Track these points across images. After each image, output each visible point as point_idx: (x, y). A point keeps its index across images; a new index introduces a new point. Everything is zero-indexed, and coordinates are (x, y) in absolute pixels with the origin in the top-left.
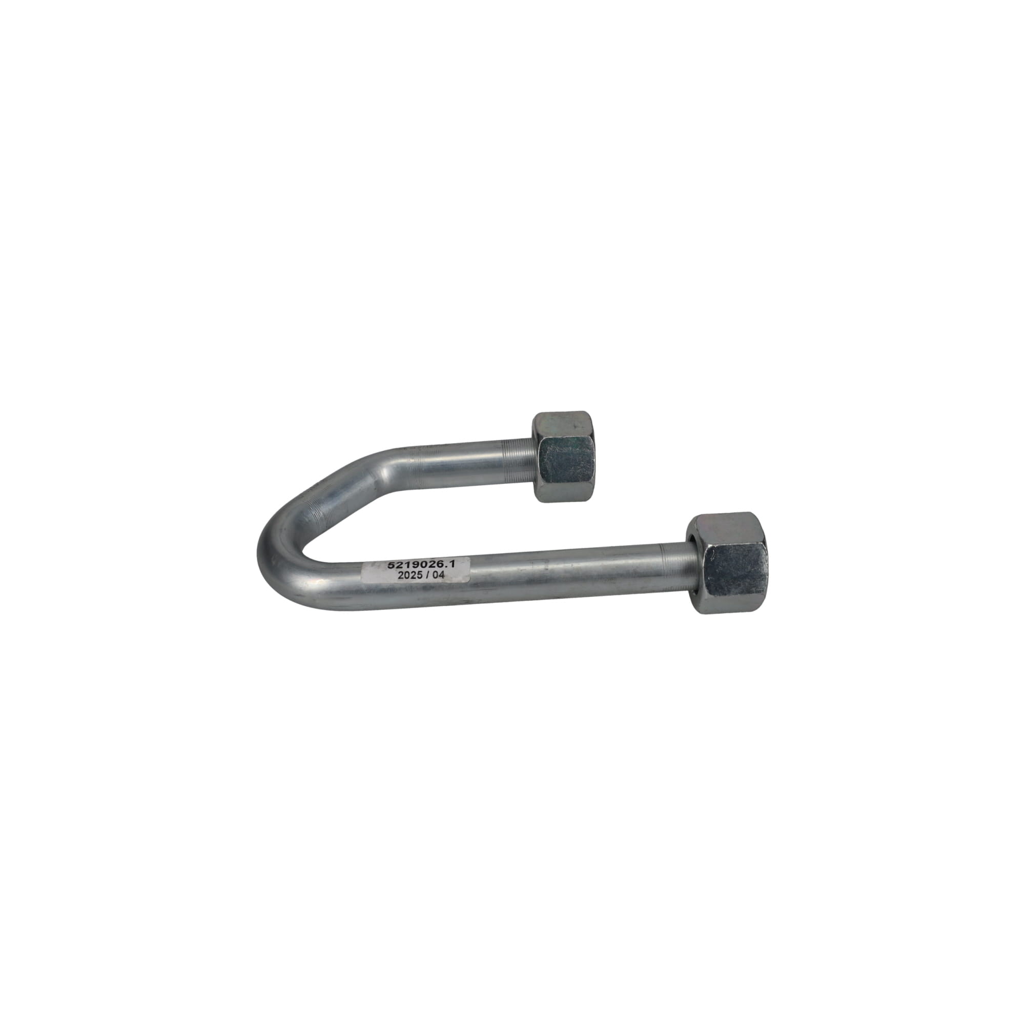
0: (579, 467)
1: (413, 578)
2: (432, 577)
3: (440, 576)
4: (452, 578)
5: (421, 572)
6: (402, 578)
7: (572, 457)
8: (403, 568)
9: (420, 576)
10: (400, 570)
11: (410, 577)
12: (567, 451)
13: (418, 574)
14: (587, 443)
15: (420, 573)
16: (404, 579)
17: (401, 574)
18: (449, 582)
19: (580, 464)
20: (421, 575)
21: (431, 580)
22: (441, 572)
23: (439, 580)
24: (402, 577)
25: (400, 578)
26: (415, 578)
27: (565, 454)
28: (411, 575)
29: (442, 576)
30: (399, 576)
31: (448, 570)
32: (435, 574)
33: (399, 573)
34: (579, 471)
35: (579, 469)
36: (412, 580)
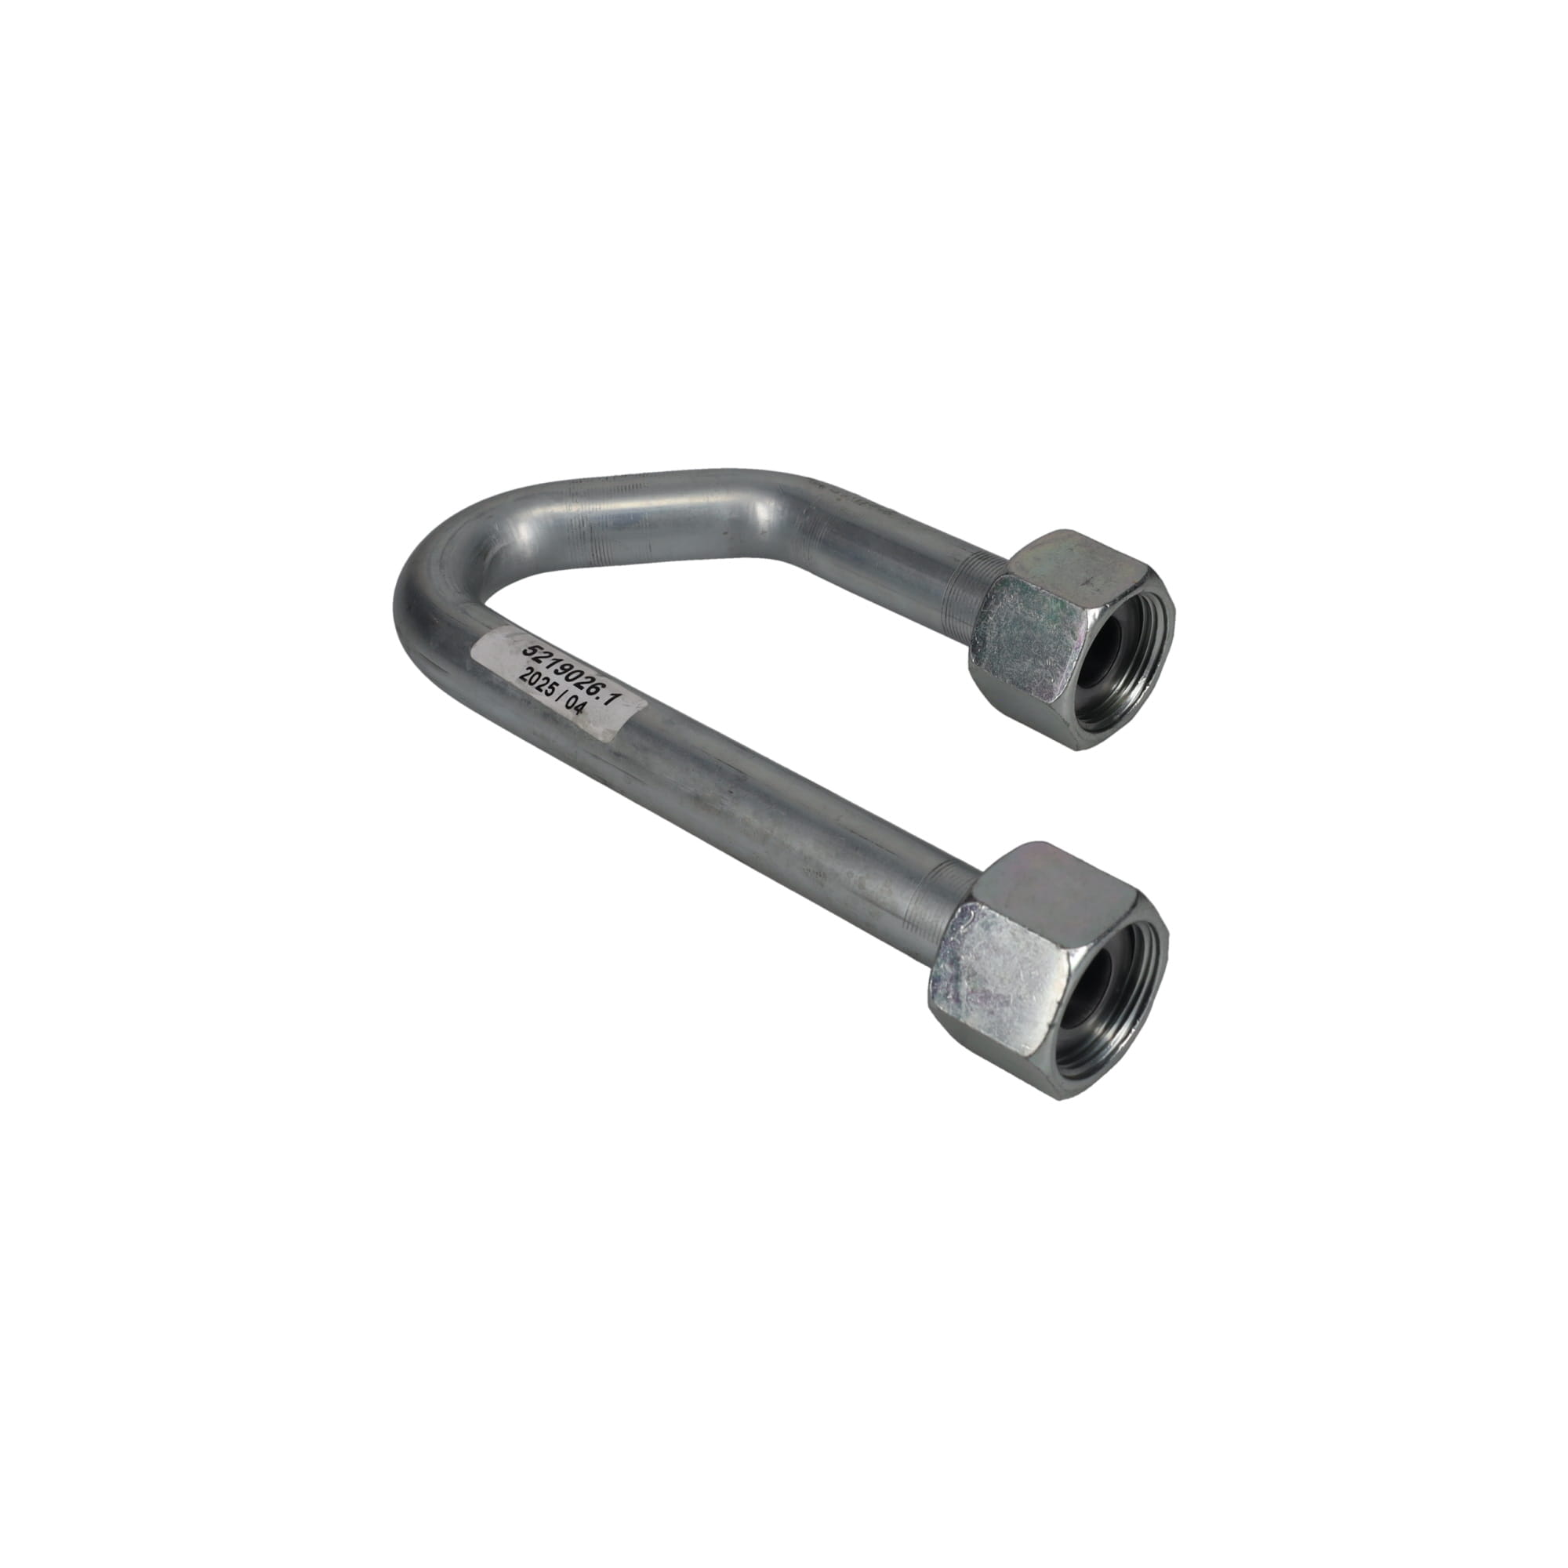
0: (1041, 664)
1: (539, 688)
2: (565, 703)
3: (576, 708)
4: (590, 722)
5: (557, 685)
6: (525, 680)
7: (1038, 635)
8: (541, 664)
9: (550, 691)
10: (534, 664)
11: (536, 685)
12: (1034, 620)
13: (551, 687)
14: (1075, 622)
15: (554, 686)
16: (527, 683)
17: (529, 671)
18: (581, 726)
19: (1047, 657)
20: (553, 689)
21: (559, 707)
22: (581, 702)
23: (570, 714)
24: (526, 677)
25: (522, 677)
26: (541, 691)
27: (1029, 624)
28: (541, 682)
29: (579, 709)
30: (523, 674)
31: (594, 705)
32: (573, 700)
33: (527, 669)
34: (1038, 671)
35: (1041, 667)
36: (537, 691)
